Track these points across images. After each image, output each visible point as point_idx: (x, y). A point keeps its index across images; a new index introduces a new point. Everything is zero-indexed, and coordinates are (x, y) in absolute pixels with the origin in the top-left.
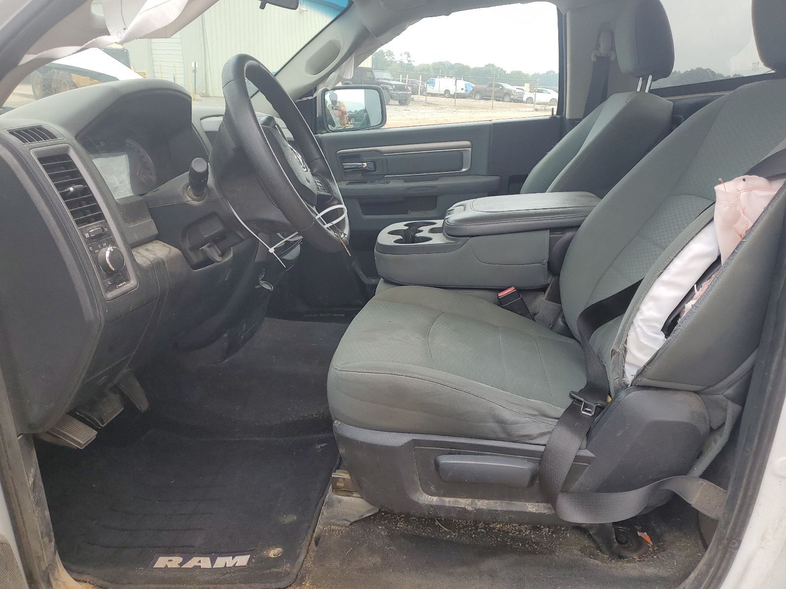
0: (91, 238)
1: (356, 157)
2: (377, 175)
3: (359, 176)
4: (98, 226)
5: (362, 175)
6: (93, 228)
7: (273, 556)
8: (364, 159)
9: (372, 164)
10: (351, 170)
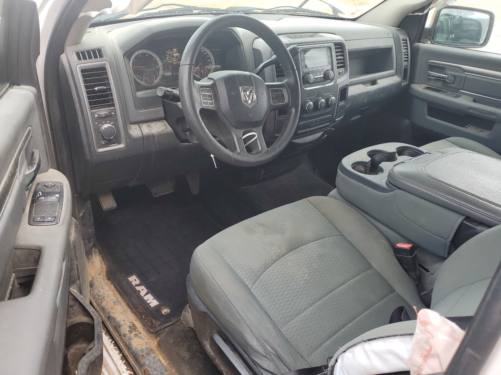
0: (99, 118)
1: (441, 69)
2: (452, 87)
3: (439, 84)
4: (107, 111)
5: (442, 84)
6: (103, 112)
7: (163, 313)
8: (448, 72)
9: (454, 77)
10: (435, 78)
